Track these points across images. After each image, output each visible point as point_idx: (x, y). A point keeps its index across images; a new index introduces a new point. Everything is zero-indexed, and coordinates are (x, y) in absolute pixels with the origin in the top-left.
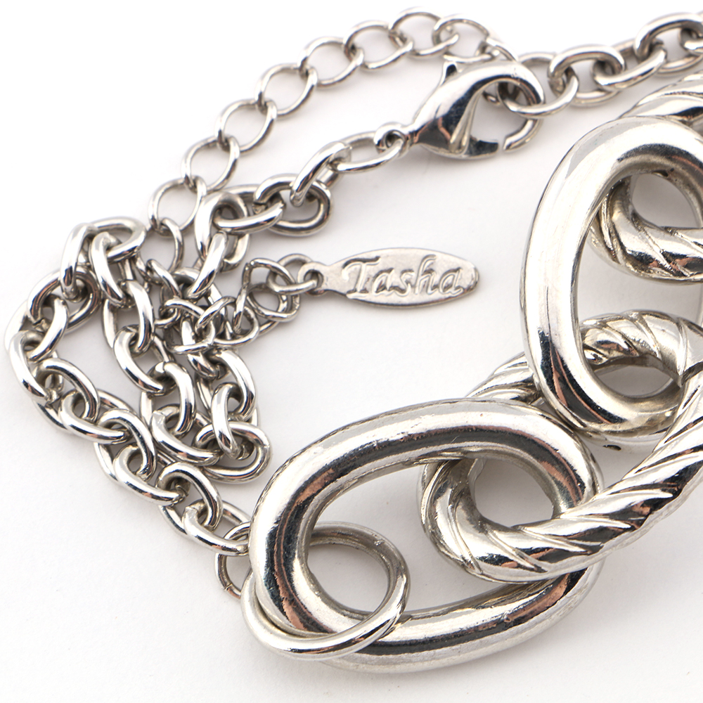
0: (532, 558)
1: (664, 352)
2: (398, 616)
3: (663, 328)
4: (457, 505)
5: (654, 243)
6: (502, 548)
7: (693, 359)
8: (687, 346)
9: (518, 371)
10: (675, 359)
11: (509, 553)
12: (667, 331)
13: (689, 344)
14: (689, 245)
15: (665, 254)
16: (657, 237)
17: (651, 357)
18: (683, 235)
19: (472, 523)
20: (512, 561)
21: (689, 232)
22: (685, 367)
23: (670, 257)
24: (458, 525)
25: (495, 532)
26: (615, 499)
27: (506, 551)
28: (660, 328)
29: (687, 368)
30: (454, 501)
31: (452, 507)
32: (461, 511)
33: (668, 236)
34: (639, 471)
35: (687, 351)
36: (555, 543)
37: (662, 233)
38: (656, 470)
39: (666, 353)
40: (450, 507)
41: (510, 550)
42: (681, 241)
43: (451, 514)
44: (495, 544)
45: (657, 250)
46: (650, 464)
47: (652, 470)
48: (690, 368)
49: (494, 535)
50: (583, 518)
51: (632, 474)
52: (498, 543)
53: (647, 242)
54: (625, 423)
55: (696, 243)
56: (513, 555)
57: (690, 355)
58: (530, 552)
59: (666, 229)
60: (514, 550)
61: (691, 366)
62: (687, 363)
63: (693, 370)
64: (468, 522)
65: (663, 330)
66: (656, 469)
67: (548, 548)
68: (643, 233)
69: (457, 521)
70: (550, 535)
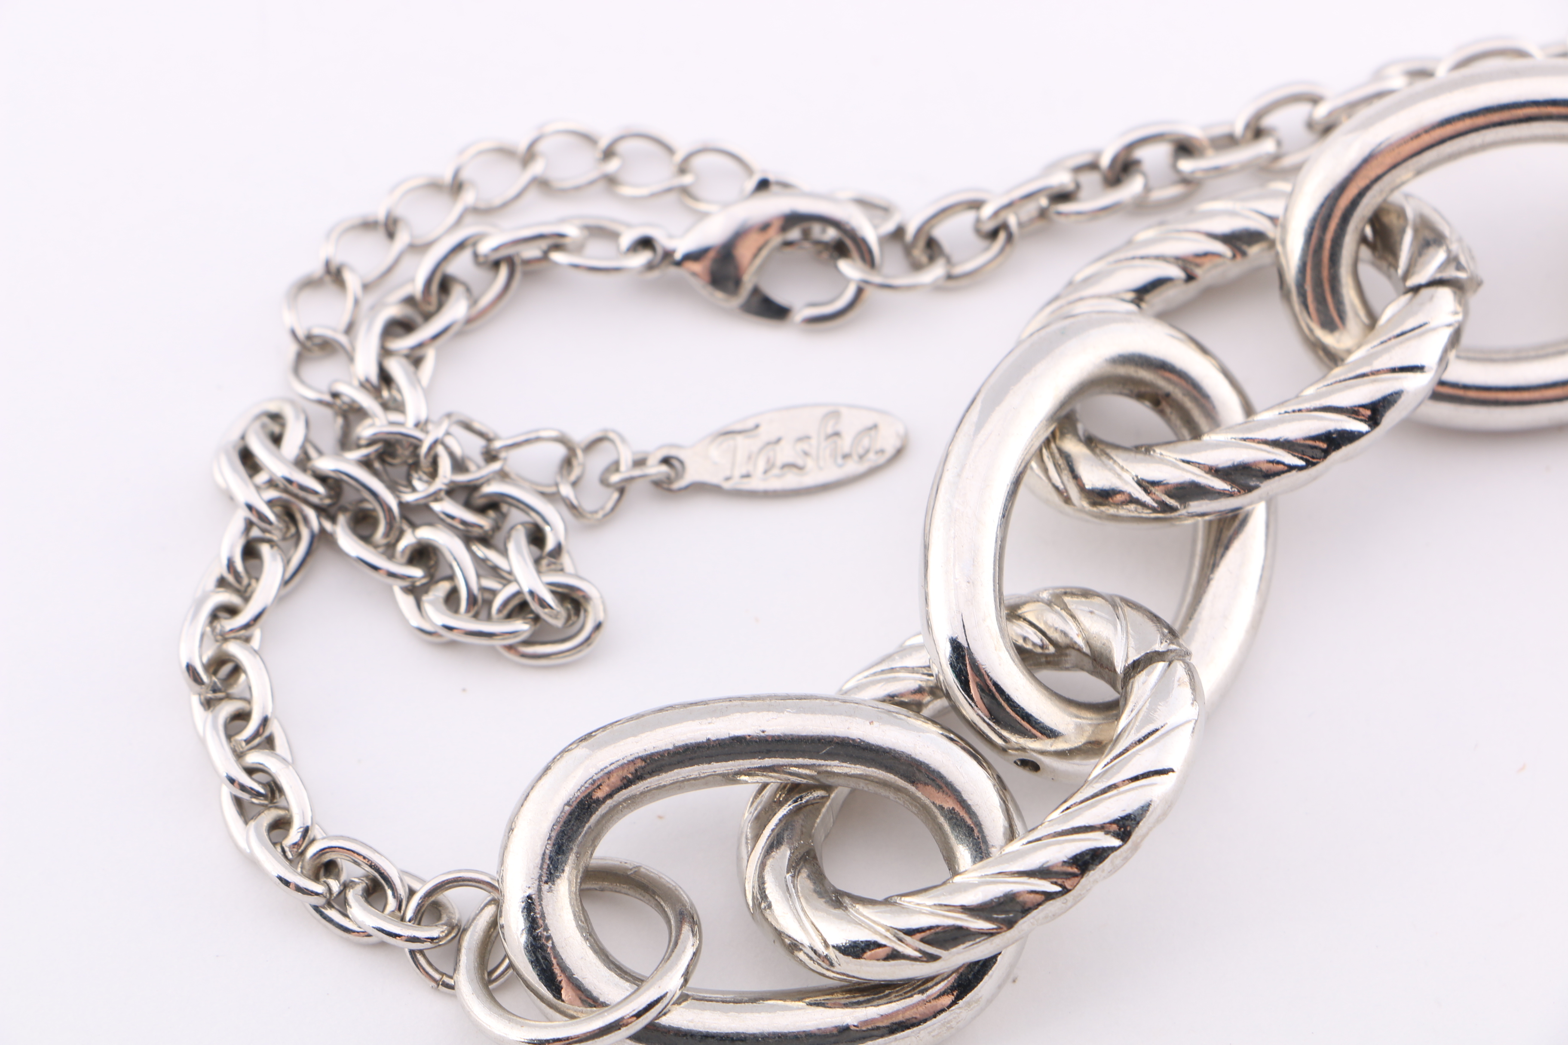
0: (913, 941)
1: (1092, 642)
2: (678, 993)
3: (1091, 609)
4: (799, 872)
5: (1122, 468)
6: (870, 928)
7: (1137, 650)
8: (1127, 632)
9: (879, 681)
10: (1110, 652)
11: (881, 934)
12: (1096, 612)
13: (1129, 628)
14: (1174, 465)
15: (1140, 483)
16: (1125, 460)
17: (1073, 653)
18: (1164, 452)
19: (823, 897)
20: (885, 946)
21: (1171, 447)
22: (1126, 661)
23: (1146, 485)
24: (802, 900)
25: (857, 906)
26: (1035, 850)
27: (876, 932)
28: (1087, 609)
29: (1130, 661)
30: (794, 866)
31: (793, 877)
32: (804, 880)
33: (1140, 456)
34: (1068, 808)
35: (1127, 638)
36: (948, 917)
37: (1132, 455)
38: (1092, 806)
39: (1097, 644)
40: (788, 876)
41: (883, 931)
42: (1162, 461)
43: (791, 885)
44: (859, 924)
45: (1128, 477)
46: (1082, 798)
47: (1086, 806)
48: (1134, 662)
49: (857, 911)
50: (988, 879)
51: (1056, 814)
52: (863, 922)
53: (1111, 470)
54: (1060, 739)
55: (1184, 461)
56: (886, 937)
57: (1132, 643)
58: (910, 932)
59: (1137, 449)
60: (888, 930)
61: (1136, 658)
62: (1130, 655)
63: (1139, 665)
64: (815, 896)
65: (1091, 612)
66: (1092, 803)
67: (938, 926)
68: (1104, 458)
69: (800, 894)
70: (940, 905)
